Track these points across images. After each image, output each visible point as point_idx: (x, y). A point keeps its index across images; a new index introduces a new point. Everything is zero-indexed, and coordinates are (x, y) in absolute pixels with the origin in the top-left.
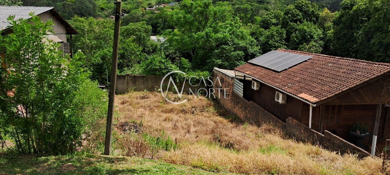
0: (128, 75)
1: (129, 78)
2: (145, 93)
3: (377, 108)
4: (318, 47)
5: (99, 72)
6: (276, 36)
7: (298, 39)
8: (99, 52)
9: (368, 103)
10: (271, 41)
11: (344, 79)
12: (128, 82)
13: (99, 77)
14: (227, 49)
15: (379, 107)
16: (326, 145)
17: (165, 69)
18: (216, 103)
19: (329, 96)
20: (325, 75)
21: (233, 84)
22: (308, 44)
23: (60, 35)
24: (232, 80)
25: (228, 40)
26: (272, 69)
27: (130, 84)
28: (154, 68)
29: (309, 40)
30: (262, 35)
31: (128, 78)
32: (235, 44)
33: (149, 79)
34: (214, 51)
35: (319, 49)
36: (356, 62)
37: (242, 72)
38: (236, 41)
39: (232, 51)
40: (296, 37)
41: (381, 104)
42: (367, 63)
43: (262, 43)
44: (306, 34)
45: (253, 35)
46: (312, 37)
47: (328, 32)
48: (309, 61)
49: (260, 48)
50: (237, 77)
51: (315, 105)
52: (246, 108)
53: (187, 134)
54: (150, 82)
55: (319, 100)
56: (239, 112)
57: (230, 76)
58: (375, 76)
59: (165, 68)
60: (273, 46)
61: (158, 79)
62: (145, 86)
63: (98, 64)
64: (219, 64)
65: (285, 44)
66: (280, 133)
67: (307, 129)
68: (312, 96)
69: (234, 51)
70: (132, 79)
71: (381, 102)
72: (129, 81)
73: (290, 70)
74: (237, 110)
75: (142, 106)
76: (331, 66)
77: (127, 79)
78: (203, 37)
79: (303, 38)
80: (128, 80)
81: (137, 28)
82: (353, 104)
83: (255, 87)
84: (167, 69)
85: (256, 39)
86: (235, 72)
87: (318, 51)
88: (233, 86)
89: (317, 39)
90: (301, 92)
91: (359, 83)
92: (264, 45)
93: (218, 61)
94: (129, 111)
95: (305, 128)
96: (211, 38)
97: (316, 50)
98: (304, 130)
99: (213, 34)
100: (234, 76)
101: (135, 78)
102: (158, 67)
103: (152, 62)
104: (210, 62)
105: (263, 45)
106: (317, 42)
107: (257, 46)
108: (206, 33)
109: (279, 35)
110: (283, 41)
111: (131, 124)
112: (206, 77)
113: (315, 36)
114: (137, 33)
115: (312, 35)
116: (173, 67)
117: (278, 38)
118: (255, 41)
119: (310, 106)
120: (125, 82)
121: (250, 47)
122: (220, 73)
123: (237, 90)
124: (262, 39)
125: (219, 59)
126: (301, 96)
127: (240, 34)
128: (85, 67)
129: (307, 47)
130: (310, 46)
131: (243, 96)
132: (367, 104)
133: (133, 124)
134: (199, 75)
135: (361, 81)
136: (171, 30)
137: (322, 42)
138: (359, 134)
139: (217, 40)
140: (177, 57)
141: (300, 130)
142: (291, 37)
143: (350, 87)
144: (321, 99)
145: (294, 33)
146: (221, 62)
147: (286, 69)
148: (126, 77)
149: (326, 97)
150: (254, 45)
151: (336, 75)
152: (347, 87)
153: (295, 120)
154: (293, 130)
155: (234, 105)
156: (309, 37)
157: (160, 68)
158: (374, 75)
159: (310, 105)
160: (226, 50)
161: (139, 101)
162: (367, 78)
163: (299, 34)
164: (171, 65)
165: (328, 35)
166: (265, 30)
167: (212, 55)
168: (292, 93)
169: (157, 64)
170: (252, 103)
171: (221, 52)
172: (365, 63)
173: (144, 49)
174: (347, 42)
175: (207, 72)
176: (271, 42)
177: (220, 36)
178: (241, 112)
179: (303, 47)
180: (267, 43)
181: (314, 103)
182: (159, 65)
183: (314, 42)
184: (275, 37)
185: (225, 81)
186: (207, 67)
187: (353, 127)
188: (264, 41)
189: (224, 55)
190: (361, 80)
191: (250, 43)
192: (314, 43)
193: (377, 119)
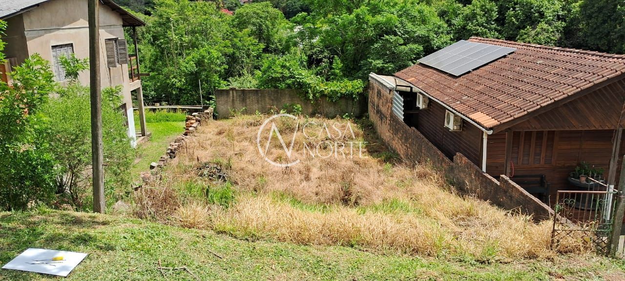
0: (233, 89)
1: (235, 94)
2: (258, 116)
3: (614, 137)
4: (553, 32)
5: (193, 85)
6: (480, 15)
7: (517, 20)
8: (193, 54)
9: (595, 127)
10: (470, 24)
11: (551, 86)
12: (233, 100)
13: (194, 93)
14: (391, 41)
15: (616, 135)
16: (501, 200)
17: (291, 77)
18: (370, 130)
19: (516, 117)
20: (525, 80)
21: (391, 99)
22: (534, 29)
23: (110, 28)
24: (390, 93)
25: (396, 27)
26: (448, 73)
27: (238, 103)
28: (273, 77)
29: (536, 20)
30: (457, 15)
31: (233, 93)
32: (407, 32)
33: (266, 95)
34: (373, 45)
35: (553, 36)
36: (582, 55)
37: (403, 79)
38: (409, 26)
39: (401, 45)
40: (516, 16)
41: (621, 129)
42: (600, 56)
43: (456, 28)
44: (532, 10)
45: (443, 15)
46: (542, 15)
47: (574, 4)
48: (510, 56)
49: (452, 37)
50: (399, 88)
51: (490, 132)
52: (406, 139)
53: (305, 182)
54: (267, 99)
55: (499, 123)
56: (398, 145)
57: (388, 86)
58: (605, 78)
59: (291, 75)
60: (473, 34)
61: (279, 94)
62: (260, 105)
63: (192, 73)
64: (378, 68)
65: (496, 30)
66: (438, 179)
67: (479, 174)
68: (491, 116)
69: (405, 44)
70: (240, 96)
71: (621, 126)
72: (235, 98)
73: (475, 72)
74: (396, 143)
75: (246, 139)
76: (540, 64)
77: (231, 95)
78: (351, 23)
79: (527, 17)
80: (233, 97)
81: (254, 13)
82: (567, 129)
83: (421, 105)
84: (294, 78)
85: (447, 22)
86: (395, 80)
87: (551, 40)
88: (392, 104)
89: (551, 18)
90: (476, 110)
91: (572, 93)
92: (460, 33)
93: (378, 62)
94: (224, 145)
95: (477, 171)
96: (367, 23)
97: (549, 37)
98: (475, 175)
99: (369, 17)
100: (394, 86)
101: (244, 94)
102: (279, 75)
103: (271, 67)
104: (365, 65)
105: (458, 33)
106: (550, 25)
107: (448, 33)
108: (357, 16)
109: (486, 13)
110: (493, 24)
111: (212, 165)
112: (357, 89)
113: (549, 14)
114: (254, 20)
115: (542, 12)
116: (303, 74)
117: (484, 19)
118: (446, 25)
119: (484, 134)
120: (228, 100)
121: (435, 36)
122: (377, 83)
123: (397, 109)
124: (457, 21)
125: (378, 59)
126: (472, 118)
127: (416, 14)
128: (173, 78)
129: (533, 33)
130: (537, 31)
131: (404, 120)
132: (593, 129)
133: (215, 166)
134: (346, 86)
135: (577, 88)
136: (306, 13)
137: (561, 24)
138: (585, 182)
139: (377, 26)
140: (325, 57)
141: (470, 175)
142: (506, 17)
143: (556, 99)
144: (502, 122)
145: (511, 9)
146: (383, 63)
147: (469, 72)
148: (231, 92)
149: (512, 118)
150: (442, 33)
151: (543, 79)
152: (551, 100)
153: (465, 158)
154: (462, 175)
155: (392, 134)
156: (536, 14)
157: (283, 77)
158: (603, 77)
159: (483, 132)
160: (392, 43)
161: (245, 129)
162: (590, 82)
163: (521, 10)
164: (300, 72)
165: (574, 10)
166: (465, 6)
167: (369, 53)
168: (462, 112)
169: (279, 69)
170: (414, 131)
171: (384, 47)
172: (597, 55)
173: (267, 47)
174: (604, 22)
175: (360, 81)
176: (470, 26)
177: (381, 19)
178: (400, 146)
179: (526, 34)
180: (464, 28)
181: (491, 129)
182: (280, 71)
183: (546, 23)
184: (478, 17)
185: (382, 95)
186: (360, 74)
187: (575, 171)
188: (460, 25)
189: (388, 52)
190: (577, 86)
191: (436, 29)
192: (545, 26)
193: (613, 156)
